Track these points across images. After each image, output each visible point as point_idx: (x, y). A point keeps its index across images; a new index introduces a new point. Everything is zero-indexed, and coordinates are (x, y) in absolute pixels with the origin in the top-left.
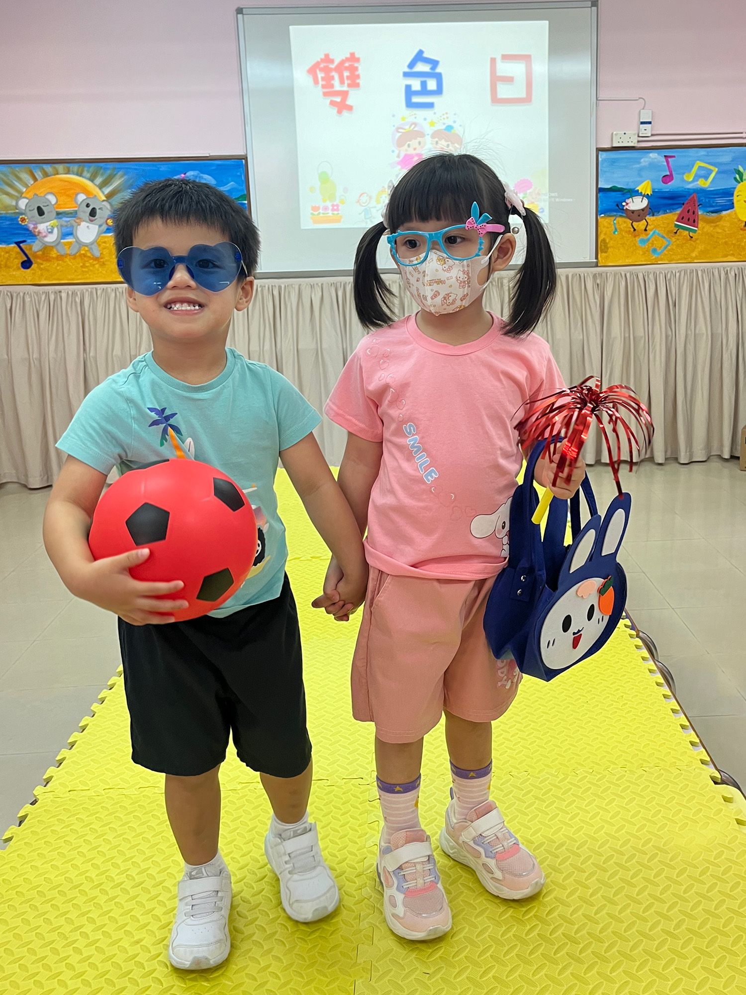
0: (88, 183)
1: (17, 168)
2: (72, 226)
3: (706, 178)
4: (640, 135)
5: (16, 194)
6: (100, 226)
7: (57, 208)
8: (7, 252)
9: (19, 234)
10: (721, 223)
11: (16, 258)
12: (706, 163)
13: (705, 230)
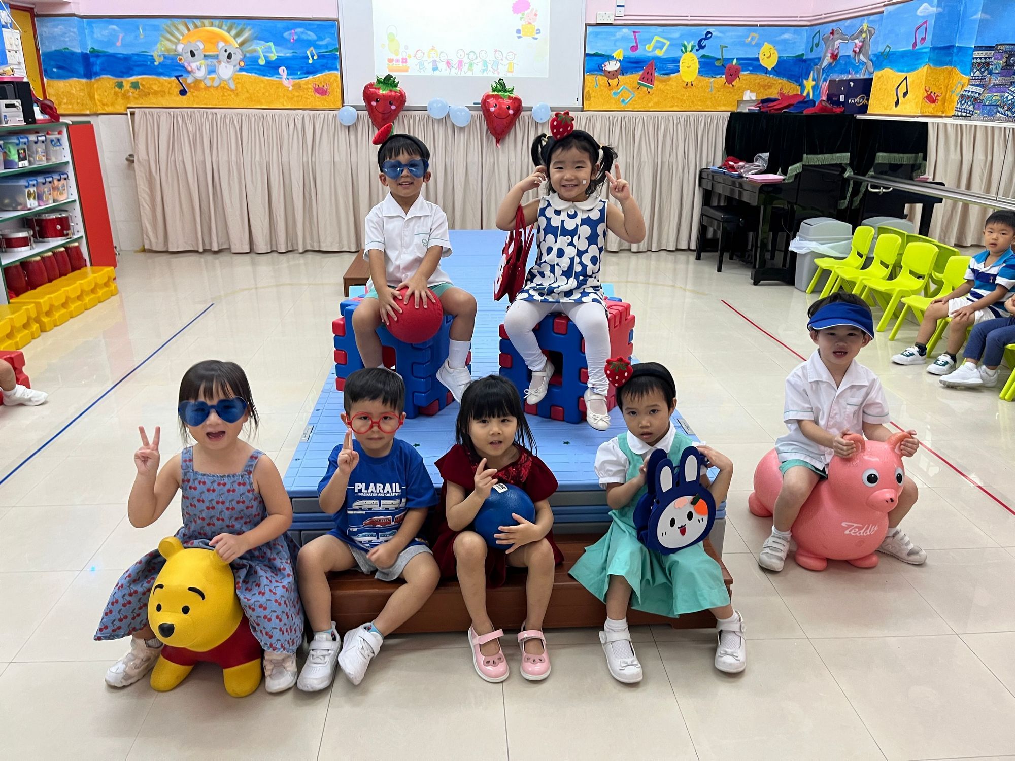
0: (226, 34)
1: (176, 21)
2: (215, 66)
3: (661, 48)
4: (616, 15)
5: (176, 41)
6: (235, 66)
7: (204, 51)
8: (169, 83)
9: (177, 70)
10: (670, 82)
11: (176, 87)
12: (662, 37)
13: (659, 87)
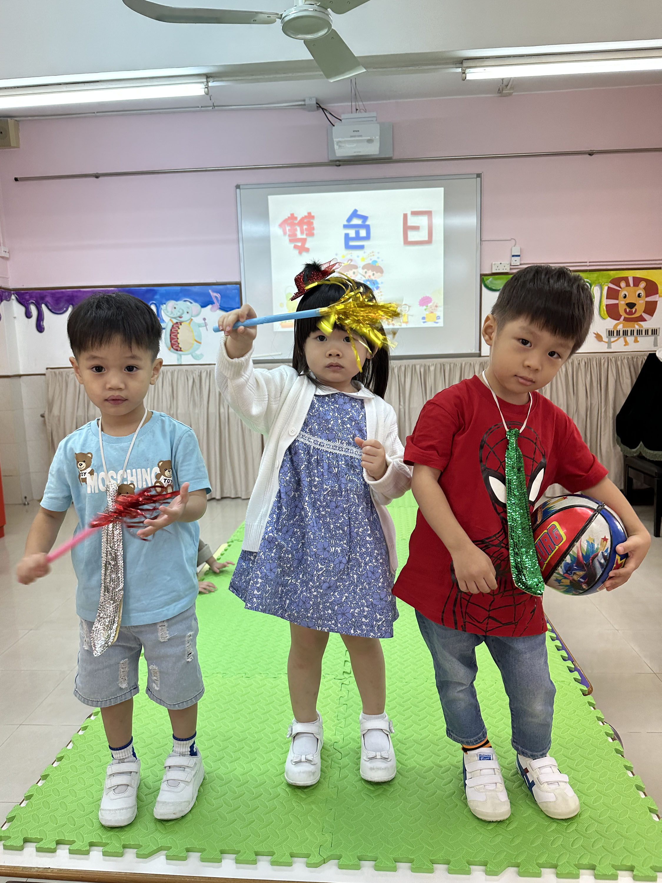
4: (512, 264)
